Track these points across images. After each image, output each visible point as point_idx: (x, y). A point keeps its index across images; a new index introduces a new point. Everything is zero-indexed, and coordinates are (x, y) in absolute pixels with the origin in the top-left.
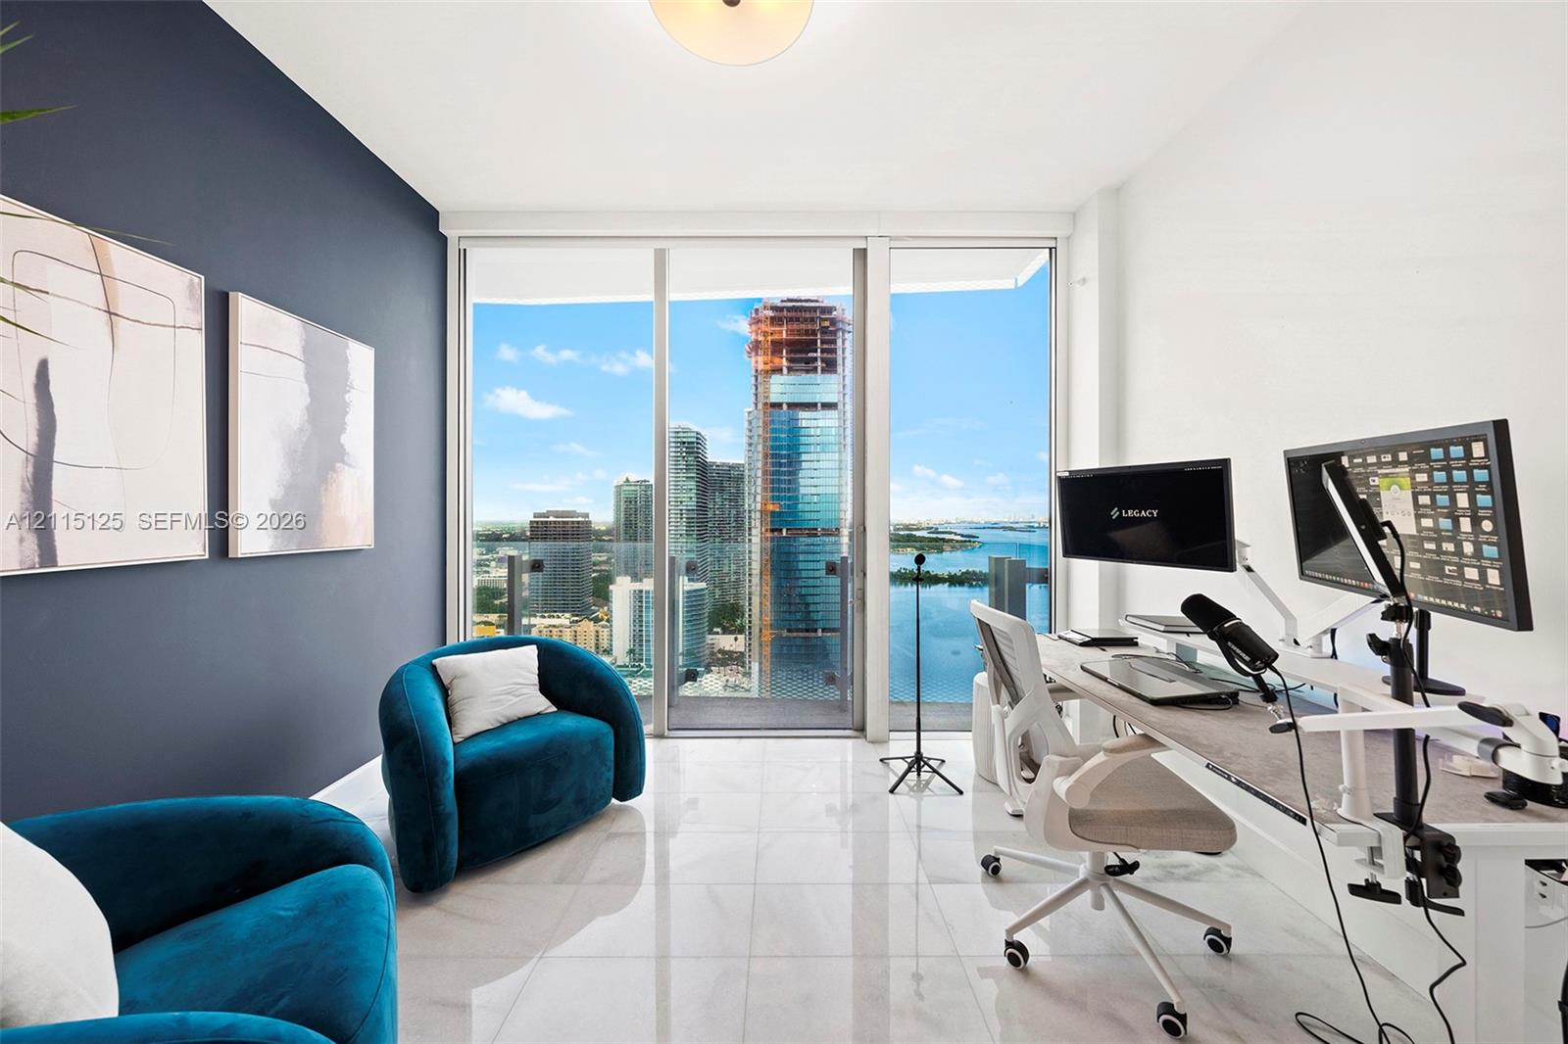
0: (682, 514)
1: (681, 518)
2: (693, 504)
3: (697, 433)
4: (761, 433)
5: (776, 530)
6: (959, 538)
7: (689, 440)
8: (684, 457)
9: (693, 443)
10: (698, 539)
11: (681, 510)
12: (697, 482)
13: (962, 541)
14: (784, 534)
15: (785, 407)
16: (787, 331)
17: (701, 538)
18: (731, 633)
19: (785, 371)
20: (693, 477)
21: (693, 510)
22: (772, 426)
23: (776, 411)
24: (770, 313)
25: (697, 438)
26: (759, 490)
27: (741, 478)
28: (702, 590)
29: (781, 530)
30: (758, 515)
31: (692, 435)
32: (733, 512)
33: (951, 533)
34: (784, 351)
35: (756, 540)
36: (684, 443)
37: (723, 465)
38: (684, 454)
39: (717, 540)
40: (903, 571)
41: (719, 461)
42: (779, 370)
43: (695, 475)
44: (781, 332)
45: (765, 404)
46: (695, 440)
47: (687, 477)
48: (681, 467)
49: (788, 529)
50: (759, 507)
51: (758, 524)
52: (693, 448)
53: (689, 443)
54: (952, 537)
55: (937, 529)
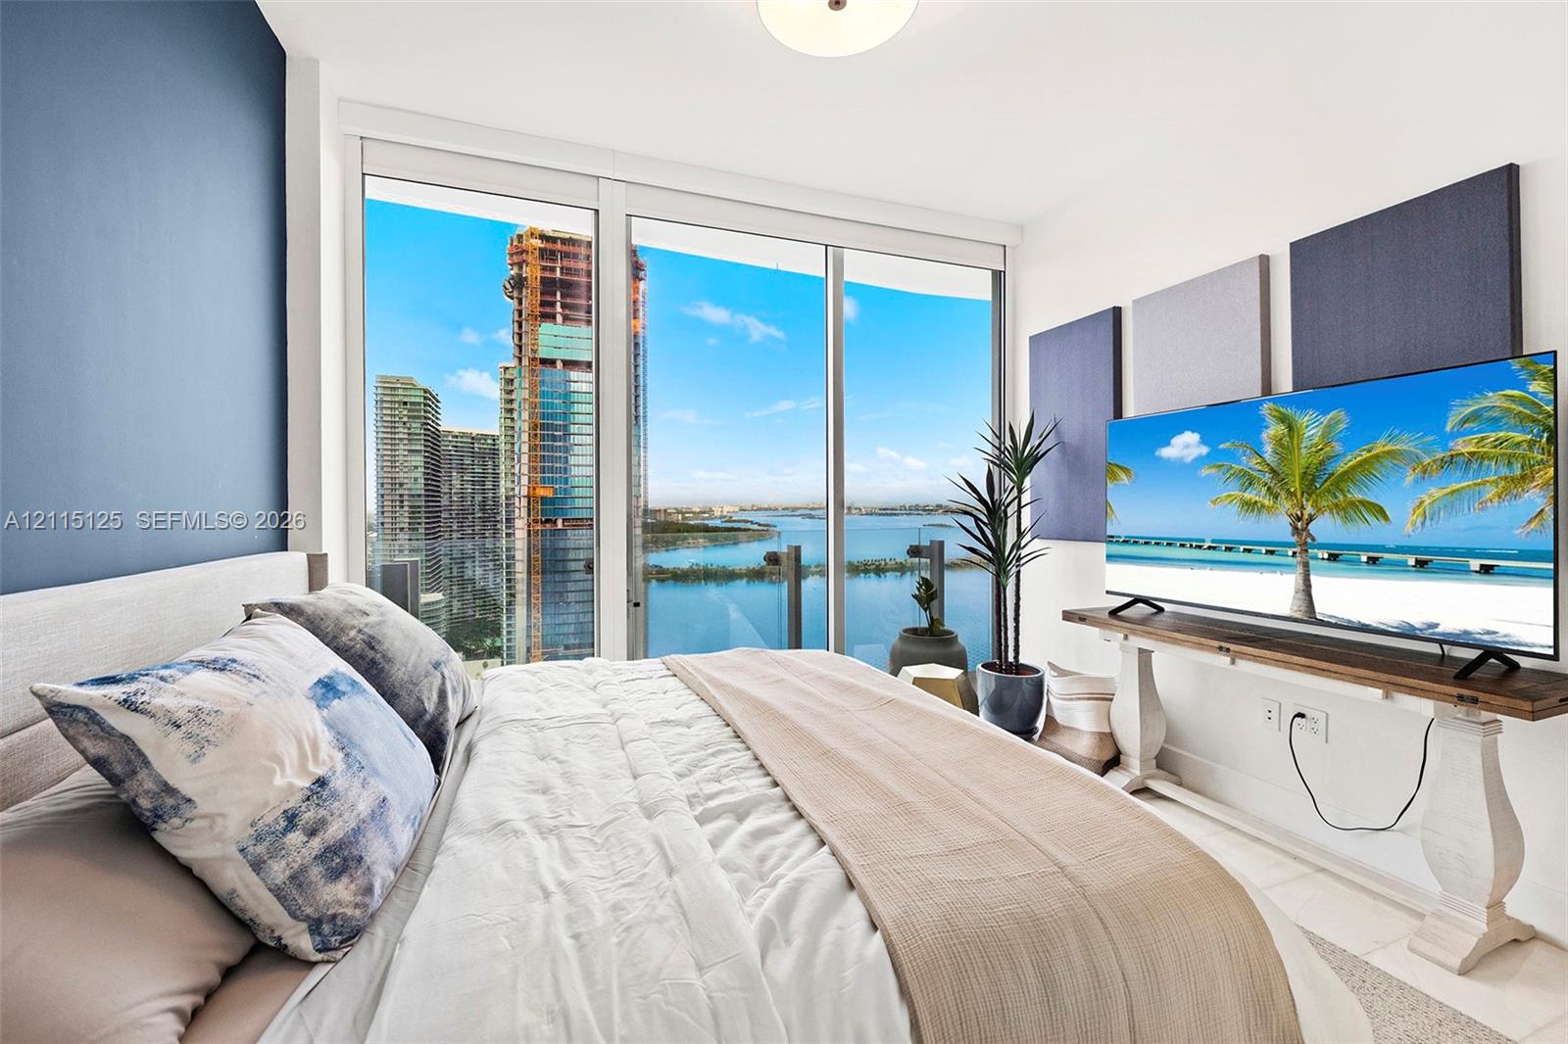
0: (402, 502)
1: (402, 507)
2: (419, 487)
3: (425, 391)
4: (527, 397)
5: (547, 521)
6: (756, 527)
7: (413, 400)
8: (404, 423)
9: (419, 404)
10: (426, 534)
11: (401, 496)
12: (425, 457)
13: (759, 530)
14: (560, 526)
15: (559, 364)
16: (562, 269)
17: (433, 534)
18: (478, 657)
19: (559, 318)
20: (420, 451)
21: (419, 496)
22: (543, 388)
23: (548, 369)
24: (538, 243)
25: (425, 398)
26: (525, 469)
27: (494, 453)
28: (437, 602)
29: (555, 522)
30: (524, 502)
31: (418, 393)
32: (478, 498)
33: (746, 521)
34: (558, 294)
35: (521, 534)
36: (405, 403)
37: (464, 435)
38: (405, 419)
39: (455, 535)
40: (695, 567)
41: (456, 430)
42: (552, 317)
43: (423, 448)
44: (553, 269)
45: (534, 359)
46: (422, 400)
47: (409, 451)
48: (401, 436)
49: (564, 520)
50: (524, 491)
51: (524, 513)
52: (419, 411)
53: (412, 403)
54: (749, 526)
55: (731, 517)
